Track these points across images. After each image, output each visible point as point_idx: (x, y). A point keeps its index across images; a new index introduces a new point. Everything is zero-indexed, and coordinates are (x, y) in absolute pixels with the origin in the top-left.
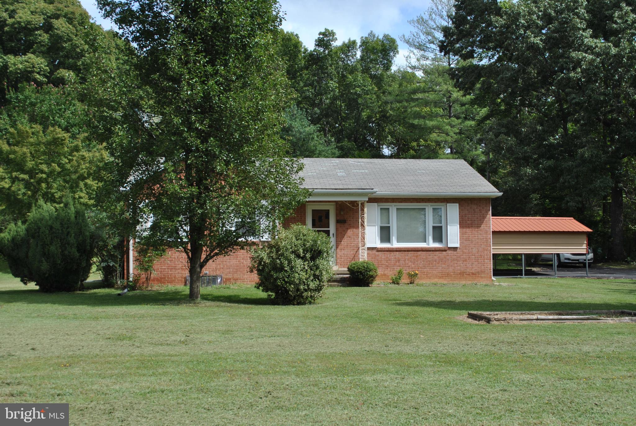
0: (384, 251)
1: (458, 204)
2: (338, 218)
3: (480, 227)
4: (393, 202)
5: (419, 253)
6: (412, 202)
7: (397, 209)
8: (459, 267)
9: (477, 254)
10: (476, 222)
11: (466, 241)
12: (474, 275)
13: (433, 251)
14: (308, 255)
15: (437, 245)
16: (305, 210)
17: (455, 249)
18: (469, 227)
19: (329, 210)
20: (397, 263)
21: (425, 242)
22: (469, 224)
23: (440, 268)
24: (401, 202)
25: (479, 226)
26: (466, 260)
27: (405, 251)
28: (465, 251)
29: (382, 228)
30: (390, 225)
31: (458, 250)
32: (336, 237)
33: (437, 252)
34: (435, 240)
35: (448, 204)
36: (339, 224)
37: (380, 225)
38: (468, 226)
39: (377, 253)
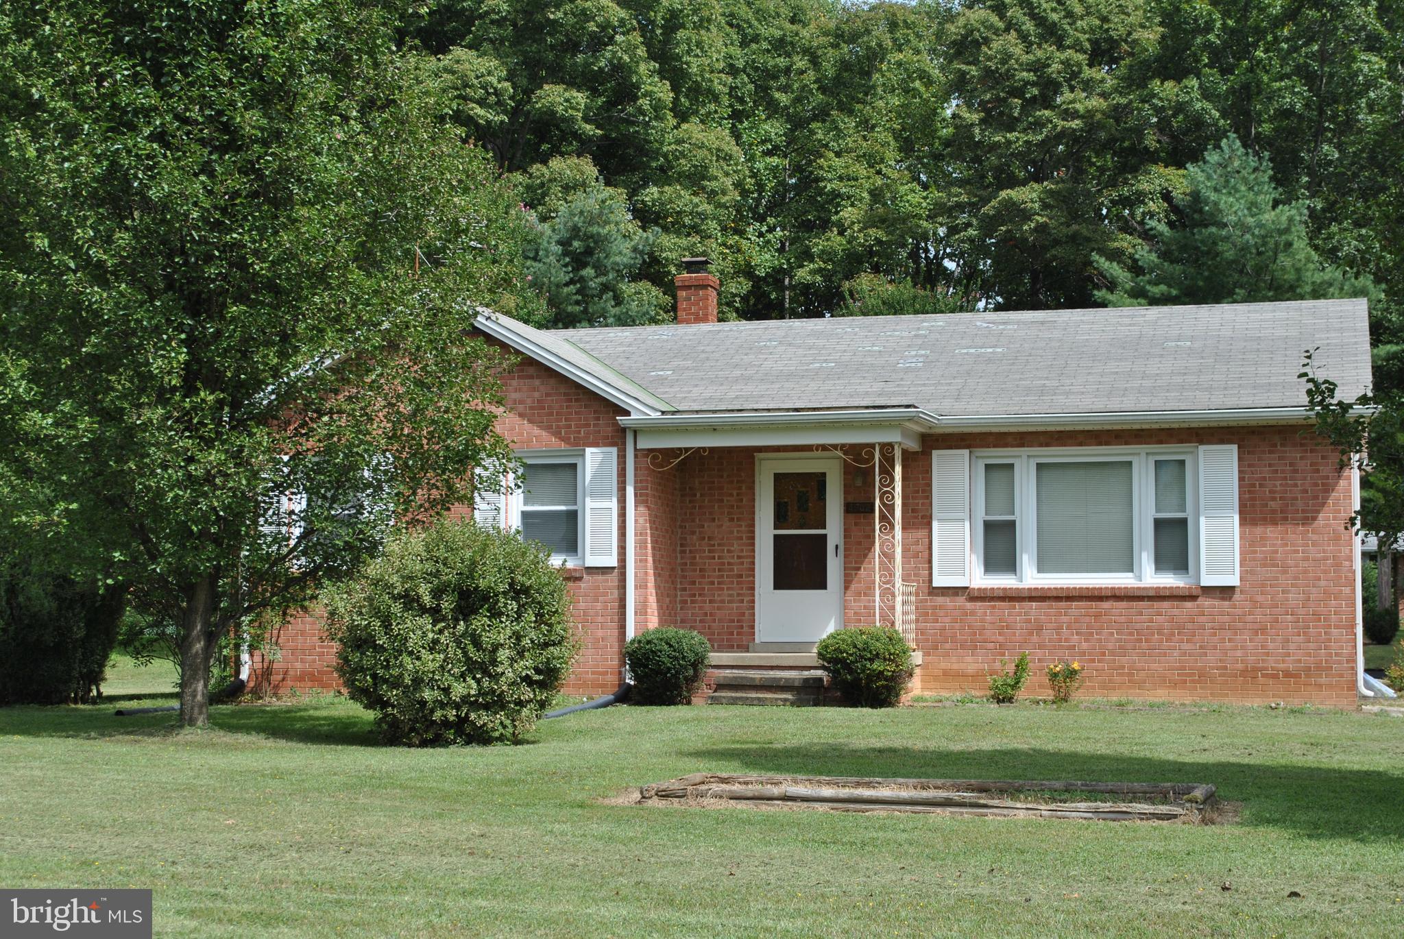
0: (992, 599)
1: (1235, 447)
2: (850, 500)
3: (1314, 519)
4: (1022, 445)
5: (1106, 605)
6: (1081, 444)
7: (1040, 467)
8: (1239, 653)
9: (1301, 611)
10: (1300, 504)
11: (1265, 565)
12: (1292, 678)
13: (1150, 598)
14: (447, 604)
15: (1169, 580)
16: (753, 476)
17: (1226, 592)
18: (1274, 522)
19: (824, 475)
20: (1035, 638)
21: (1130, 569)
22: (1274, 511)
23: (1176, 653)
24: (1047, 445)
25: (1308, 518)
26: (1263, 630)
27: (1058, 599)
28: (1259, 598)
29: (990, 527)
30: (1016, 517)
31: (1237, 596)
32: (846, 556)
33: (1166, 604)
34: (1161, 564)
35: (1202, 448)
36: (851, 516)
37: (981, 516)
38: (1272, 518)
39: (969, 605)
